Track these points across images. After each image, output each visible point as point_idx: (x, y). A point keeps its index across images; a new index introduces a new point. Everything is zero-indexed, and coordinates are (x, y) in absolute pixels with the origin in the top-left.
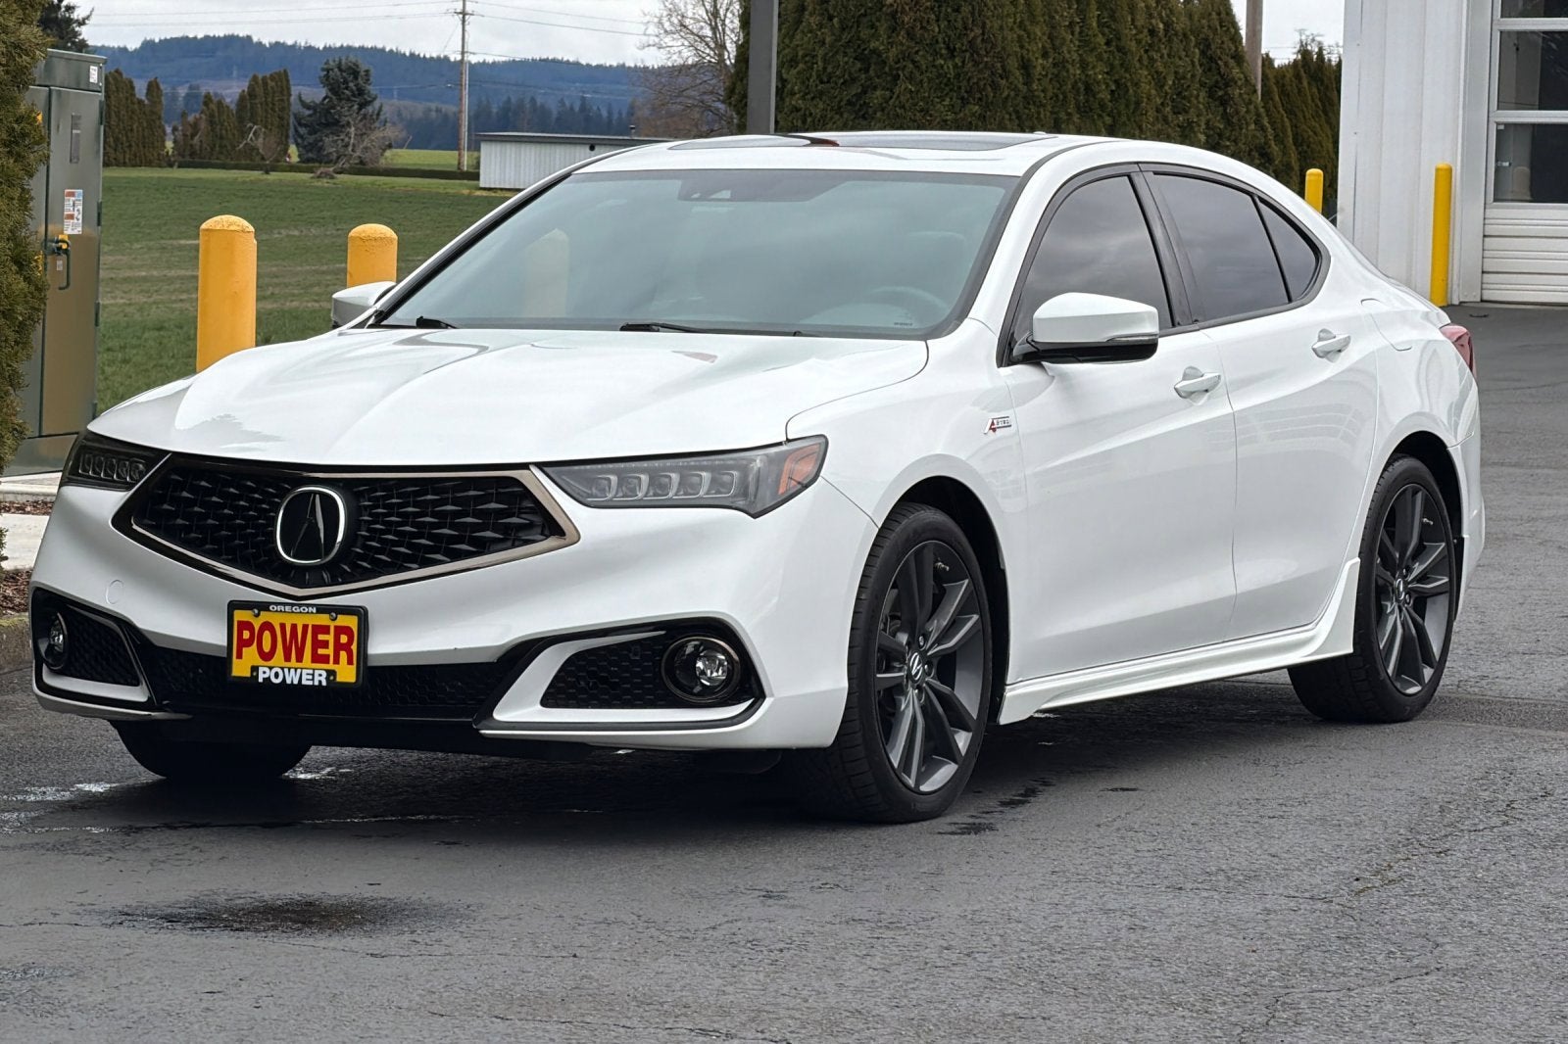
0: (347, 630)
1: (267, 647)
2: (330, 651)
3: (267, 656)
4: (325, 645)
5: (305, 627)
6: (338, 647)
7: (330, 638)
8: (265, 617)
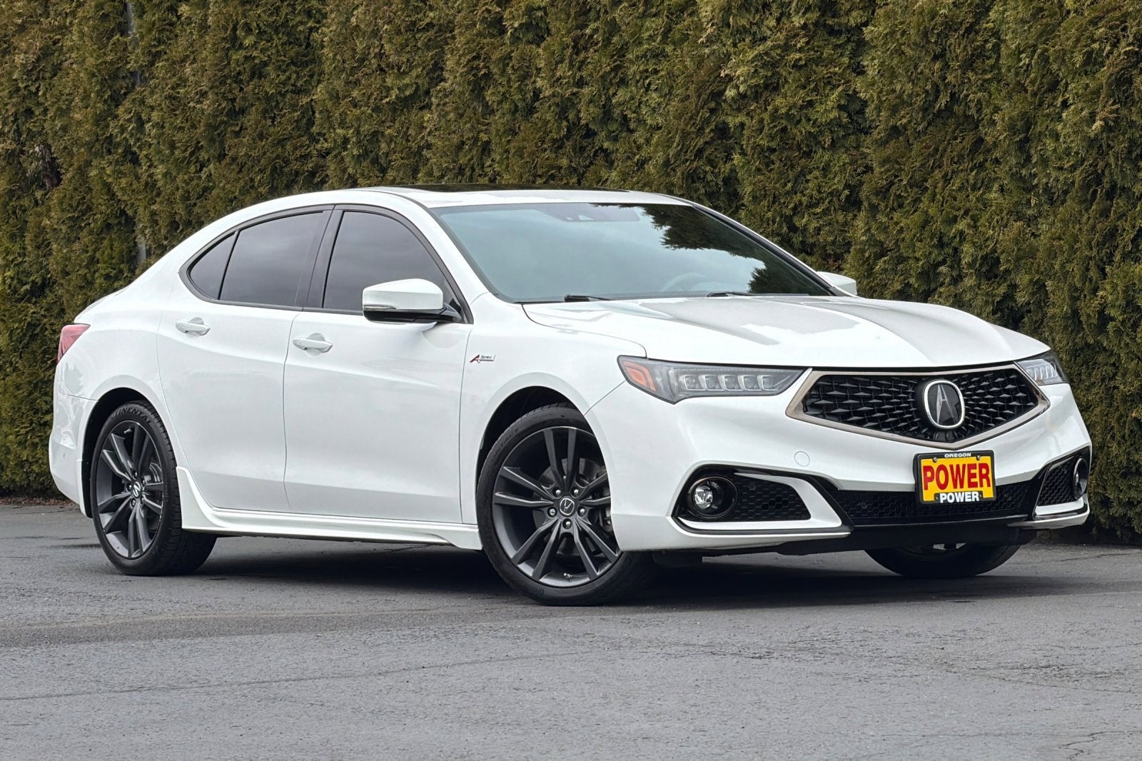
0: (985, 466)
1: (942, 481)
2: (977, 480)
3: (943, 487)
4: (974, 476)
5: (964, 466)
6: (982, 476)
7: (976, 471)
8: (940, 461)
